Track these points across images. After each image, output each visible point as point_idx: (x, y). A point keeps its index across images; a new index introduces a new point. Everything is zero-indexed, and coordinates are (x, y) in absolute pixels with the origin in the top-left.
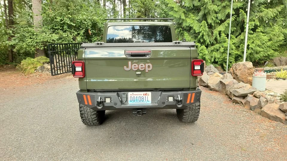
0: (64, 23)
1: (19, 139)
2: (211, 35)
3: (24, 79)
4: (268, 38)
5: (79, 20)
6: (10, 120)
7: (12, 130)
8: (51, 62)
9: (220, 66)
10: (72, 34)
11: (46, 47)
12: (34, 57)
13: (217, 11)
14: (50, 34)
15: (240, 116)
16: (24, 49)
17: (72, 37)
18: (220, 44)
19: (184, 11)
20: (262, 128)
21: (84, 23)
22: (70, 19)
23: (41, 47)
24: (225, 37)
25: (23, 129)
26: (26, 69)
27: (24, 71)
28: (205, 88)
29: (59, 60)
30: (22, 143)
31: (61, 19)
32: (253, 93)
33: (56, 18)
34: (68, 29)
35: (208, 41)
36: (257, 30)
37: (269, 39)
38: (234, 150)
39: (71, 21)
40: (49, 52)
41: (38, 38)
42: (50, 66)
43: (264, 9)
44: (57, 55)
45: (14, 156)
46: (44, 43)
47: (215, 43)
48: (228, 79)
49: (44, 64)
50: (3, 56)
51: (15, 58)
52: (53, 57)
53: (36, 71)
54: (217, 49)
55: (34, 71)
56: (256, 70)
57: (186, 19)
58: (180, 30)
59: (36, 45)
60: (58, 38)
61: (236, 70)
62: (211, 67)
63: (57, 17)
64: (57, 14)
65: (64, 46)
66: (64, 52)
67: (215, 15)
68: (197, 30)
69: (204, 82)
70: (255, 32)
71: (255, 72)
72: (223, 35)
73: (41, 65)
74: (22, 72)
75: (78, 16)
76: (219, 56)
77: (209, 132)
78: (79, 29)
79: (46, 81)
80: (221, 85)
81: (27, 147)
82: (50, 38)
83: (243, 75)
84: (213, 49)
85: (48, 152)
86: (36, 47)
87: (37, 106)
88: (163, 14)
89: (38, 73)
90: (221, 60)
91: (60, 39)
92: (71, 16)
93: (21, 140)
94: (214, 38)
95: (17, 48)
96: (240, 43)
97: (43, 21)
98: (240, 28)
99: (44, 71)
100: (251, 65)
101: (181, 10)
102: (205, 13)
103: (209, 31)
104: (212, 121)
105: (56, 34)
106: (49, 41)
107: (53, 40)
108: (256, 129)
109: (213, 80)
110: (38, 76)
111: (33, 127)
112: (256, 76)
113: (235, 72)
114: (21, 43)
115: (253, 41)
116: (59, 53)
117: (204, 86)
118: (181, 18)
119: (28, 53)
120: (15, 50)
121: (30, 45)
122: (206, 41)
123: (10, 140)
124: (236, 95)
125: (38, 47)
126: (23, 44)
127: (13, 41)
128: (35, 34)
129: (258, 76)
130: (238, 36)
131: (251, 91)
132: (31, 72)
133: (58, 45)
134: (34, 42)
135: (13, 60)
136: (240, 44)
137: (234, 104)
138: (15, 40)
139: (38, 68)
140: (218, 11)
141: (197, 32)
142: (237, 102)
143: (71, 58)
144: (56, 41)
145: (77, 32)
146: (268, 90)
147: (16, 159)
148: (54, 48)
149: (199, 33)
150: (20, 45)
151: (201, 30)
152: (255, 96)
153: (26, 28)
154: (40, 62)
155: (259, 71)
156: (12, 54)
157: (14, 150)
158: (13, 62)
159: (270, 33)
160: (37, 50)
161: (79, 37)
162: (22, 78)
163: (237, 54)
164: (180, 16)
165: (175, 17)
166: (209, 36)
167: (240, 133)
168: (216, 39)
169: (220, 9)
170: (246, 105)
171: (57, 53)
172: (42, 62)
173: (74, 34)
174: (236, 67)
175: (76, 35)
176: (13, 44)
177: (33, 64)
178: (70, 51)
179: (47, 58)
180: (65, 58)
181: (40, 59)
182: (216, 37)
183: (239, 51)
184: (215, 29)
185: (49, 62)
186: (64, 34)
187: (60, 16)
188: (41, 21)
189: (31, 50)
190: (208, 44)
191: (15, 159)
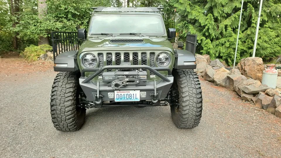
0: (68, 12)
1: (16, 129)
2: (217, 29)
3: (26, 66)
4: (275, 34)
5: (83, 9)
6: (8, 108)
7: (9, 119)
8: (54, 50)
9: (225, 61)
10: (76, 23)
11: (49, 35)
12: (38, 45)
13: (223, 4)
14: (54, 22)
15: (252, 115)
16: (28, 37)
17: (76, 26)
18: (226, 38)
19: (190, 4)
20: (277, 130)
21: (88, 13)
22: (74, 7)
23: (45, 35)
24: (232, 32)
25: (20, 118)
26: (29, 56)
27: (27, 58)
28: (210, 83)
29: (62, 49)
30: (18, 134)
31: (65, 7)
32: (265, 91)
33: (60, 7)
34: (72, 18)
35: (213, 35)
36: (265, 25)
37: (277, 35)
38: (251, 154)
39: (76, 10)
40: (53, 40)
41: (42, 26)
42: (53, 54)
43: (272, 4)
44: (60, 44)
45: (9, 149)
46: (48, 31)
47: (220, 37)
48: (236, 75)
49: (47, 52)
50: (8, 42)
51: (19, 45)
52: (56, 45)
53: (38, 59)
54: (222, 44)
55: (37, 58)
56: (267, 66)
57: (192, 11)
58: (185, 23)
59: (40, 33)
60: (62, 26)
61: (245, 66)
62: (216, 61)
63: (62, 6)
64: (61, 2)
65: (67, 34)
66: (68, 40)
67: (222, 8)
68: (203, 23)
69: (209, 77)
70: (263, 27)
71: (266, 69)
72: (229, 29)
73: (44, 52)
74: (25, 59)
75: (83, 5)
76: (224, 51)
77: (220, 132)
78: (83, 18)
79: (48, 69)
80: (228, 81)
81: (23, 139)
82: (54, 26)
83: (252, 71)
84: (218, 43)
85: (45, 146)
86: (40, 35)
87: (38, 94)
88: (167, 6)
89: (41, 61)
90: (226, 54)
91: (64, 27)
92: (75, 5)
93: (17, 130)
94: (219, 32)
95: (21, 34)
96: (246, 38)
97: (48, 9)
98: (247, 23)
99: (47, 59)
100: (261, 60)
101: (187, 3)
102: (212, 6)
103: (215, 24)
104: (222, 119)
105: (60, 22)
106: (52, 29)
107: (57, 28)
108: (272, 131)
109: (219, 75)
110: (41, 64)
111: (31, 117)
112: (267, 73)
113: (243, 67)
114: (25, 30)
115: (260, 36)
116: (63, 41)
117: (209, 81)
118: (186, 11)
119: (32, 41)
120: (18, 37)
121: (33, 32)
122: (211, 34)
123: (6, 129)
124: (247, 92)
125: (41, 35)
126: (27, 31)
127: (17, 27)
128: (39, 21)
129: (269, 72)
130: (244, 31)
131: (263, 89)
132: (34, 60)
133: (62, 34)
134: (38, 30)
135: (18, 47)
136: (246, 40)
137: (243, 101)
138: (19, 26)
139: (41, 56)
140: (225, 4)
141: (202, 25)
142: (247, 100)
143: (74, 47)
144: (60, 30)
145: (81, 21)
146: (279, 88)
147: (11, 152)
148: (57, 37)
149: (204, 27)
150: (24, 32)
151: (206, 23)
152: (267, 94)
153: (31, 16)
154: (43, 50)
155: (271, 67)
156: (17, 42)
157: (9, 141)
158: (17, 49)
159: (277, 29)
160: (41, 38)
161: (83, 26)
162: (25, 66)
163: (242, 49)
164: (186, 9)
165: (180, 10)
166: (214, 29)
167: (255, 135)
168: (221, 33)
169: (226, 2)
170: (258, 103)
171: (60, 41)
172: (45, 50)
173: (77, 23)
174: (244, 62)
175: (79, 24)
176: (17, 31)
177: (36, 51)
178: (73, 40)
179: (50, 46)
180: (68, 47)
181: (43, 47)
182: (222, 31)
183: (244, 46)
184: (221, 23)
185: (52, 51)
186: (68, 22)
187: (65, 5)
188: (46, 9)
189: (35, 37)
190: (213, 38)
191: (9, 152)
